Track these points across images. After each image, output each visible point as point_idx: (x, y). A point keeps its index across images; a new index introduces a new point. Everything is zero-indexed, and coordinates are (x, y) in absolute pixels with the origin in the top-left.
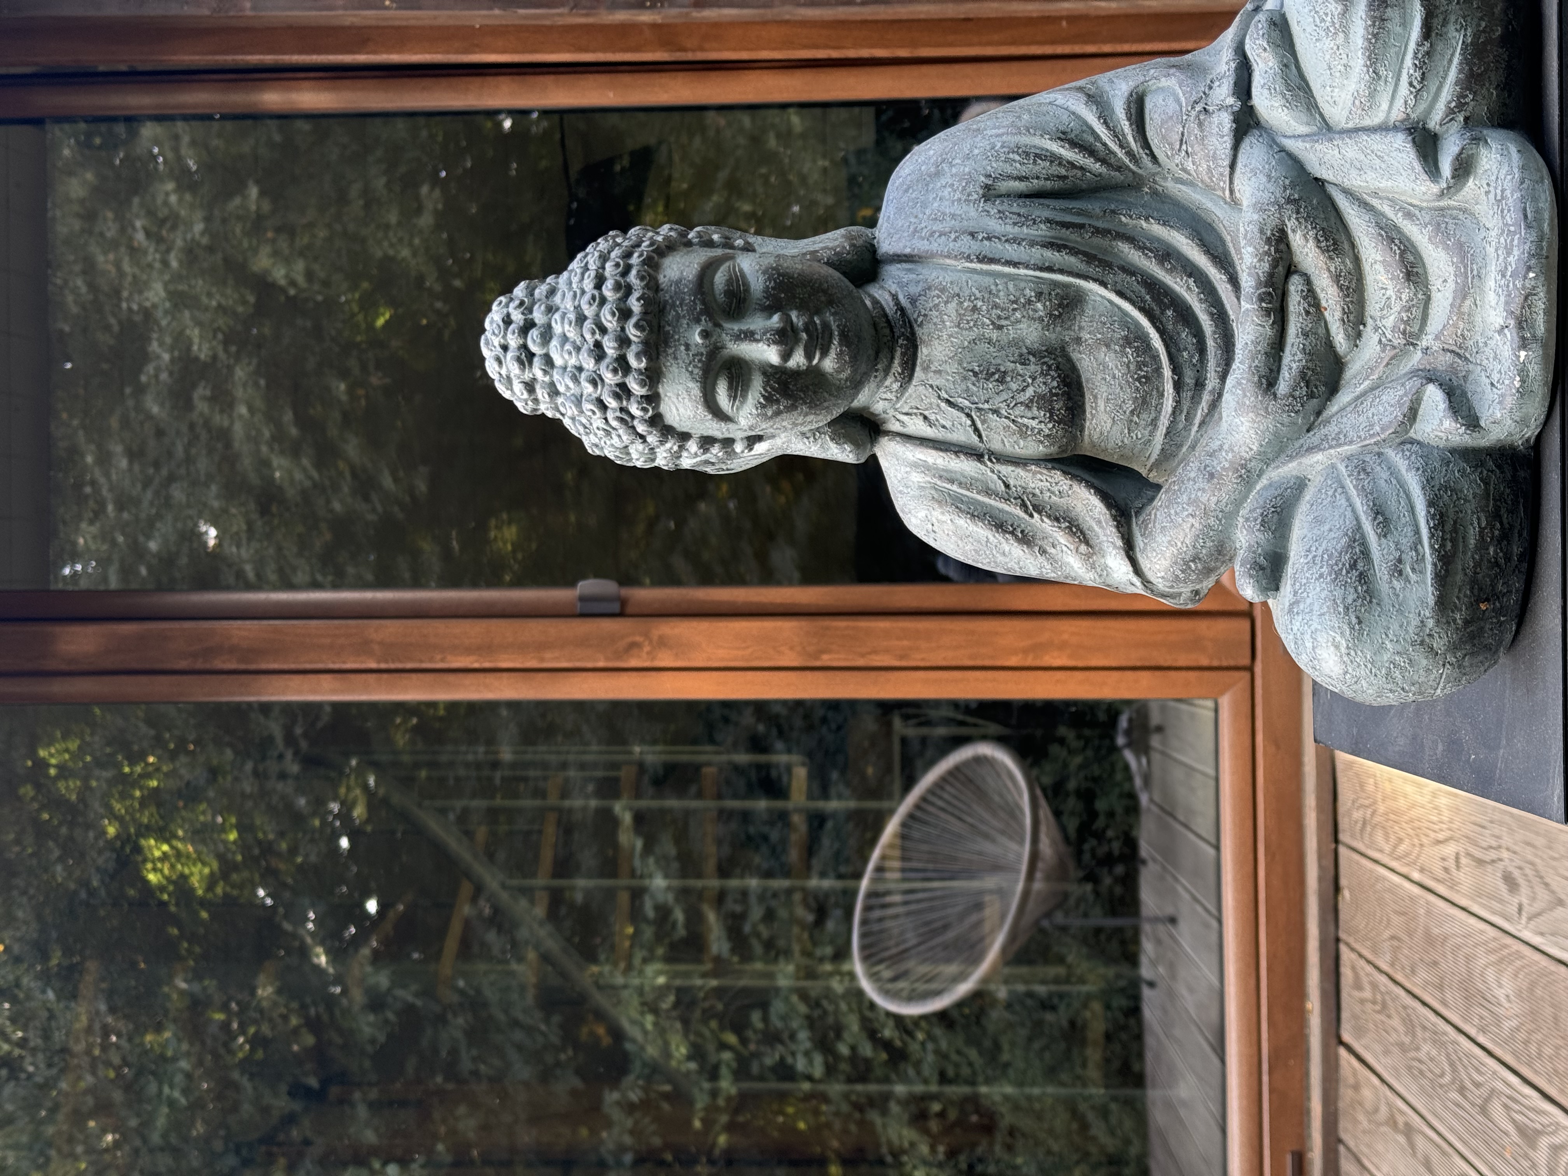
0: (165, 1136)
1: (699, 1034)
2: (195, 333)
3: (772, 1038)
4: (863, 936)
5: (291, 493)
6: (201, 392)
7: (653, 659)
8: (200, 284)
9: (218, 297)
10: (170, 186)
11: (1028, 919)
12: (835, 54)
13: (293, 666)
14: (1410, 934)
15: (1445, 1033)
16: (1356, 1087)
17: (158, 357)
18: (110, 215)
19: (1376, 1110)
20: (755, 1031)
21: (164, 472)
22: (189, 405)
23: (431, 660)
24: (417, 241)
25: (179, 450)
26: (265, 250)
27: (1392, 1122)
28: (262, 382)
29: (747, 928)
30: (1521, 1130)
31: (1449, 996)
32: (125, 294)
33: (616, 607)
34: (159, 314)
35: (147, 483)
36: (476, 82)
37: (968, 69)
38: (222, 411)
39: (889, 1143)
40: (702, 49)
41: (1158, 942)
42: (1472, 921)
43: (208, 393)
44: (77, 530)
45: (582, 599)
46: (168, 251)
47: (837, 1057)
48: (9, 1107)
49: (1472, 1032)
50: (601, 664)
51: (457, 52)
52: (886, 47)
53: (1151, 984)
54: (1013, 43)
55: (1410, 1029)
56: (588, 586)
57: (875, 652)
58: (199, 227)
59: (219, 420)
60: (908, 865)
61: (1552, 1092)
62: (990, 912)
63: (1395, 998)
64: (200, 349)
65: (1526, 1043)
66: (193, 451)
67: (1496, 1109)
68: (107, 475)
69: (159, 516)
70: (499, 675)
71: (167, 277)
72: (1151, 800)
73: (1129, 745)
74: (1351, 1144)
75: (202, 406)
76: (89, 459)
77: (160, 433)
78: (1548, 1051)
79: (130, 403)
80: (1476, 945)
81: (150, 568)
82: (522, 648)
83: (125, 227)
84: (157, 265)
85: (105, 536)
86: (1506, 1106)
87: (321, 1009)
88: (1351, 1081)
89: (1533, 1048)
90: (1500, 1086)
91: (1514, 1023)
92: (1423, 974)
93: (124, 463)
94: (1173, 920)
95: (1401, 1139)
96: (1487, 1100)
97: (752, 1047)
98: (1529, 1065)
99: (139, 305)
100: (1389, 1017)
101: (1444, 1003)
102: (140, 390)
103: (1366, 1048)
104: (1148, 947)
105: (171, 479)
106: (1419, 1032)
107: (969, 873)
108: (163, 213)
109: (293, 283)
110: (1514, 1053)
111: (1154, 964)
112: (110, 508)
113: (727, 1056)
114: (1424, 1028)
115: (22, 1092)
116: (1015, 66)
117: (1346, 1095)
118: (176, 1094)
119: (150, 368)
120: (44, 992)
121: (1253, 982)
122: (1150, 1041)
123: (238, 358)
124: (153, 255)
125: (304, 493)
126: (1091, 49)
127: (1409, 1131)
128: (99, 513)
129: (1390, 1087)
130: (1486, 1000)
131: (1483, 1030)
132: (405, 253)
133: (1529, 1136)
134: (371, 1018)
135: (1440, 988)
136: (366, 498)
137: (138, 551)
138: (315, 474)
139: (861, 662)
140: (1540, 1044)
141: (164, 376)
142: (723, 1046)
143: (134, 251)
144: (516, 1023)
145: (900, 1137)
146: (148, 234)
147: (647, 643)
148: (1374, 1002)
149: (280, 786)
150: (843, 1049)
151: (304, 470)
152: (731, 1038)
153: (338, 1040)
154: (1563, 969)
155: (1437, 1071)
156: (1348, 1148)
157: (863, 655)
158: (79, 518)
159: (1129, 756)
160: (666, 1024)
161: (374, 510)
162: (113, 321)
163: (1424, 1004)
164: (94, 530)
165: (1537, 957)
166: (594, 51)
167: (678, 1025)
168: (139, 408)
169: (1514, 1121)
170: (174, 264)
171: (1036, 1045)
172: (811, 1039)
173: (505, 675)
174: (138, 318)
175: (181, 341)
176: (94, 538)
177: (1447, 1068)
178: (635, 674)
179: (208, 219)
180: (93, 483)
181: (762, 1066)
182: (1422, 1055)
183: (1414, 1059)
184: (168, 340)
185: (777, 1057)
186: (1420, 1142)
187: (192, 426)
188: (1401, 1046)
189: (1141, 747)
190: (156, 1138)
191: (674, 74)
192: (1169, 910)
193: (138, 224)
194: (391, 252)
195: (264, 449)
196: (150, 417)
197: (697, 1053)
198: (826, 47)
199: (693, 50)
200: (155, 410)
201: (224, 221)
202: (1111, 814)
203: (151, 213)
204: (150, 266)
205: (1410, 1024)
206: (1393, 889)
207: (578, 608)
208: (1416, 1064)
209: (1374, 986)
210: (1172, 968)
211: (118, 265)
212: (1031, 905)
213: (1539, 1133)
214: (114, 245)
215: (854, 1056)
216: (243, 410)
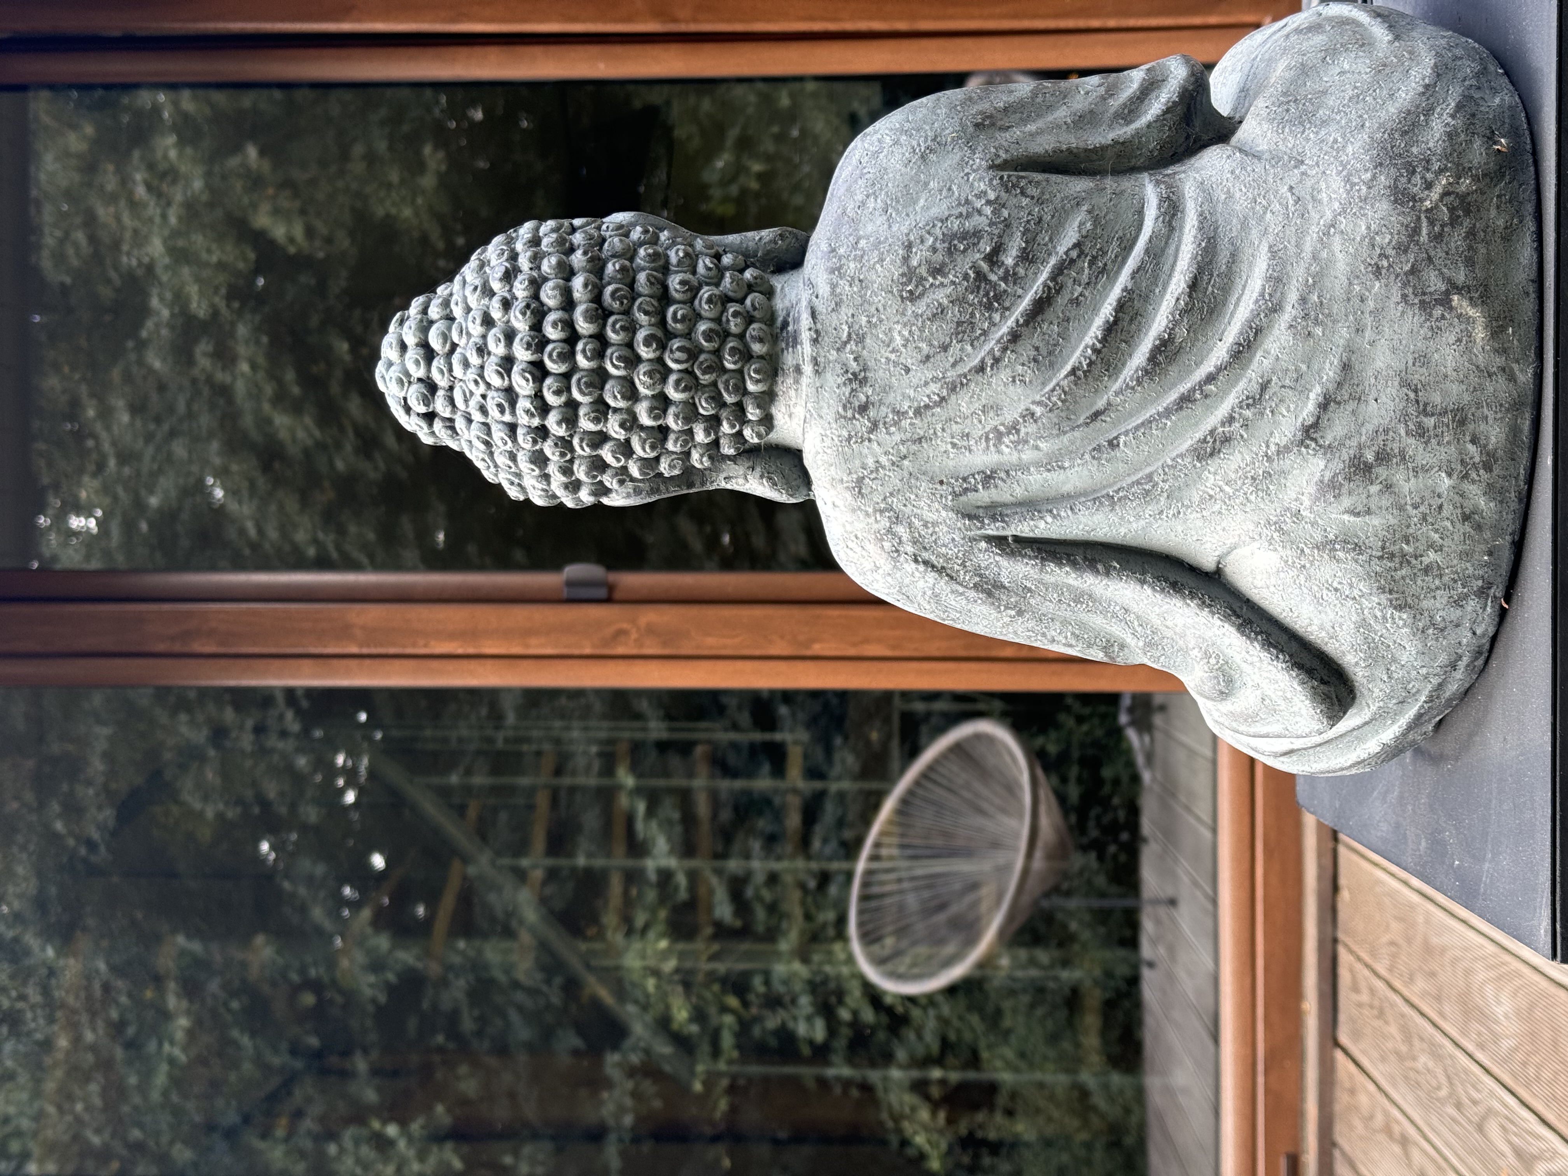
0: (165, 1094)
1: (700, 997)
2: (193, 290)
3: (774, 1002)
4: (861, 912)
5: (293, 451)
6: (203, 349)
7: (641, 646)
8: (199, 240)
9: (218, 253)
10: (171, 140)
11: (1026, 899)
12: (832, 27)
13: (273, 650)
14: (1409, 940)
15: (1441, 1046)
16: (1352, 1092)
17: (158, 313)
18: (111, 168)
19: (1371, 1117)
20: (757, 995)
21: (166, 427)
22: (190, 362)
23: (414, 645)
24: (420, 201)
25: (181, 407)
26: (265, 207)
27: (1388, 1130)
28: (265, 339)
29: (749, 892)
30: (1519, 1153)
31: (1447, 1008)
32: (125, 248)
33: (602, 593)
34: (159, 270)
35: (149, 438)
36: (464, 51)
37: (968, 42)
38: (223, 369)
39: (890, 1107)
40: (695, 20)
41: (1158, 922)
42: (1471, 934)
43: (210, 348)
44: (79, 484)
45: (570, 584)
46: (169, 204)
47: (839, 1022)
48: (9, 1063)
49: (1470, 1047)
50: (588, 651)
51: (444, 21)
52: (883, 19)
53: (1151, 965)
54: (1016, 16)
55: (1408, 1038)
56: (575, 570)
57: (866, 641)
58: (198, 184)
59: (221, 376)
60: (906, 841)
61: (1550, 1117)
62: (987, 892)
63: (1393, 1005)
64: (199, 306)
65: (1525, 1064)
66: (195, 407)
67: (1493, 1129)
68: (108, 428)
69: (160, 471)
70: (483, 661)
71: (166, 233)
72: (1154, 779)
73: (1133, 723)
74: (1347, 1148)
75: (203, 362)
76: (91, 413)
77: (162, 388)
78: (1546, 1074)
79: (133, 357)
80: (1475, 959)
81: (151, 524)
82: (507, 634)
83: (125, 181)
84: (158, 220)
85: (106, 489)
86: (1503, 1128)
87: (322, 970)
88: (1347, 1085)
89: (1531, 1071)
90: (1497, 1106)
91: (1512, 1043)
92: (1421, 984)
93: (125, 418)
94: (1172, 902)
95: (1397, 1149)
96: (1484, 1119)
97: (754, 1011)
98: (1527, 1086)
99: (139, 260)
100: (1386, 1022)
101: (1441, 1014)
102: (142, 345)
103: (1363, 1052)
104: (1148, 926)
105: (173, 434)
106: (1417, 1043)
107: (967, 853)
108: (162, 166)
109: (292, 240)
110: (1514, 1076)
111: (1154, 942)
112: (112, 463)
113: (729, 1019)
114: (1422, 1039)
115: (21, 1048)
116: (1016, 41)
117: (1342, 1099)
118: (177, 1052)
119: (150, 324)
120: (43, 950)
121: (1248, 981)
122: (1149, 1021)
123: (240, 313)
124: (153, 210)
125: (306, 452)
126: (1095, 23)
127: (1404, 1142)
128: (101, 467)
129: (1387, 1096)
130: (1484, 1017)
131: (1481, 1046)
132: (407, 212)
133: (1526, 1159)
134: (372, 979)
135: (1438, 998)
136: (369, 456)
137: (139, 505)
138: (317, 433)
139: (852, 652)
140: (1539, 1067)
141: (164, 332)
142: (724, 1009)
143: (134, 205)
144: (516, 985)
145: (901, 1104)
146: (149, 187)
147: (634, 631)
148: (1371, 1007)
149: (281, 745)
150: (845, 1015)
151: (307, 429)
152: (733, 1001)
153: (339, 999)
154: (1562, 993)
155: (1434, 1083)
156: (1344, 1154)
157: (854, 645)
158: (81, 471)
159: (1132, 735)
160: (669, 988)
161: (376, 468)
162: (113, 274)
163: (1422, 1014)
164: (96, 483)
165: (1537, 977)
166: (584, 21)
167: (680, 989)
168: (141, 362)
169: (1510, 1143)
170: (173, 220)
171: (1039, 1012)
172: (814, 1004)
173: (490, 662)
174: (140, 272)
175: (179, 299)
176: (97, 492)
177: (1443, 1080)
178: (621, 662)
179: (208, 175)
180: (95, 436)
181: (764, 1030)
182: (1419, 1065)
183: (1411, 1069)
184: (168, 296)
185: (779, 1021)
186: (1416, 1155)
187: (194, 381)
188: (1398, 1053)
189: (1144, 725)
190: (155, 1096)
191: (667, 46)
192: (1170, 892)
193: (138, 177)
194: (393, 211)
195: (266, 407)
196: (151, 371)
197: (699, 1016)
198: (823, 19)
199: (687, 22)
200: (157, 364)
201: (224, 177)
202: (1116, 782)
203: (151, 167)
204: (151, 220)
205: (1408, 1034)
206: (1392, 894)
207: (565, 594)
208: (1412, 1074)
209: (1372, 991)
210: (1172, 950)
211: (118, 219)
212: (1031, 882)
213: (1535, 1158)
214: (113, 199)
215: (855, 1023)
216: (245, 367)
